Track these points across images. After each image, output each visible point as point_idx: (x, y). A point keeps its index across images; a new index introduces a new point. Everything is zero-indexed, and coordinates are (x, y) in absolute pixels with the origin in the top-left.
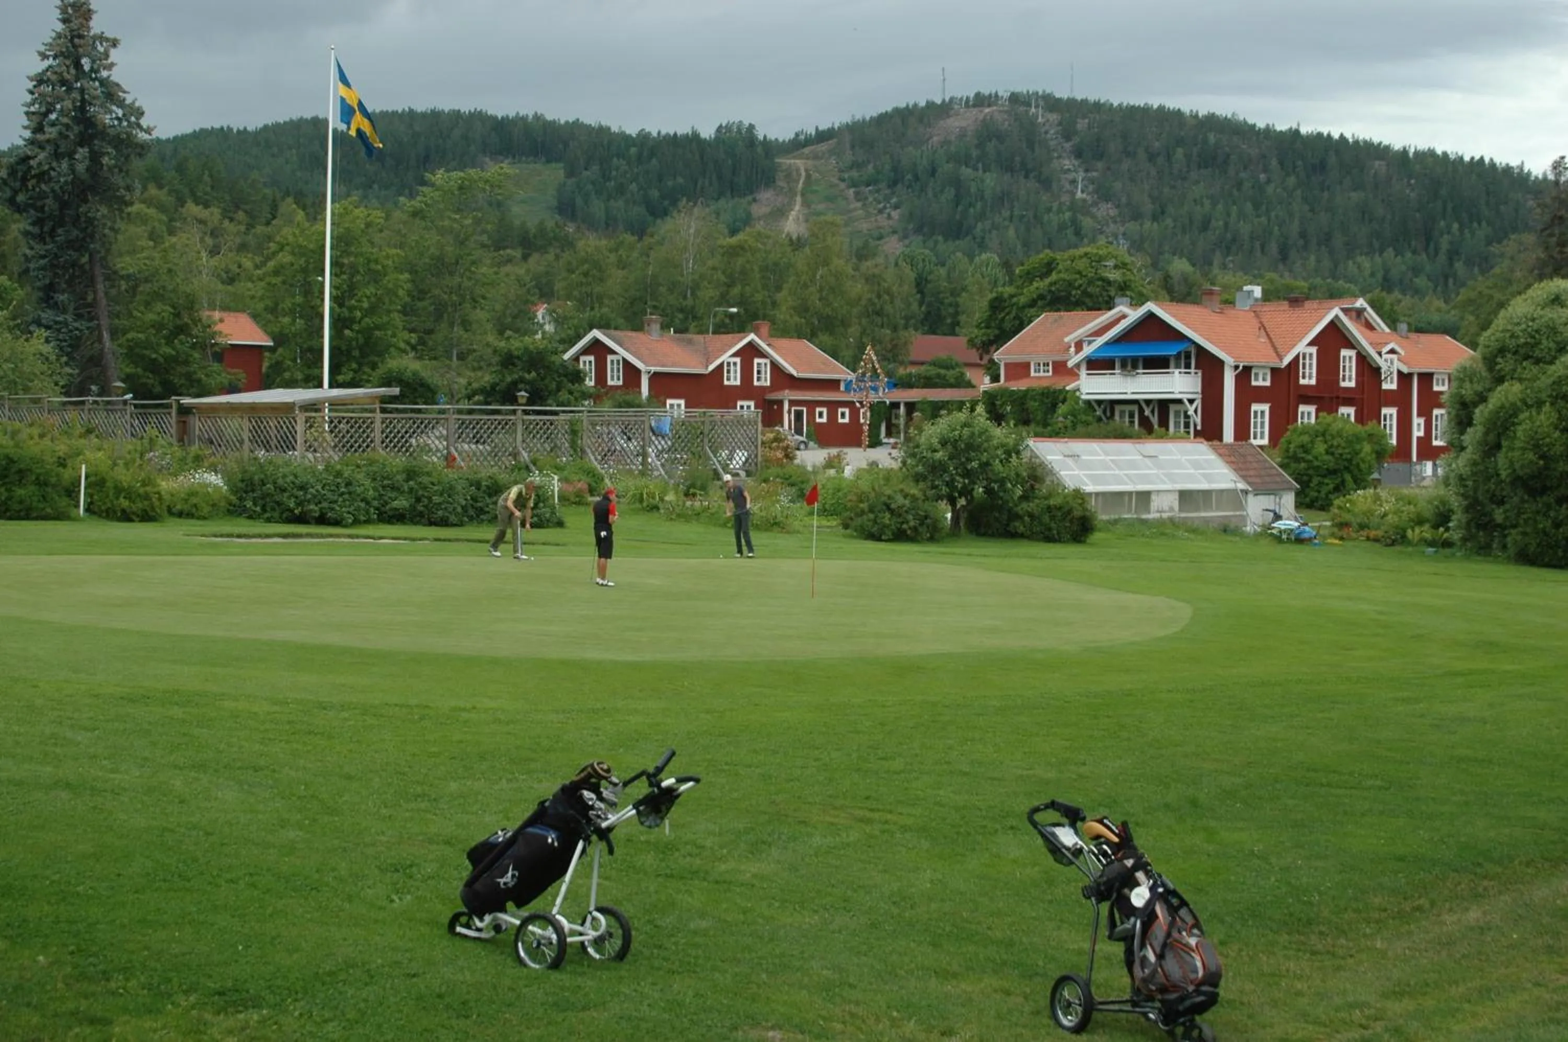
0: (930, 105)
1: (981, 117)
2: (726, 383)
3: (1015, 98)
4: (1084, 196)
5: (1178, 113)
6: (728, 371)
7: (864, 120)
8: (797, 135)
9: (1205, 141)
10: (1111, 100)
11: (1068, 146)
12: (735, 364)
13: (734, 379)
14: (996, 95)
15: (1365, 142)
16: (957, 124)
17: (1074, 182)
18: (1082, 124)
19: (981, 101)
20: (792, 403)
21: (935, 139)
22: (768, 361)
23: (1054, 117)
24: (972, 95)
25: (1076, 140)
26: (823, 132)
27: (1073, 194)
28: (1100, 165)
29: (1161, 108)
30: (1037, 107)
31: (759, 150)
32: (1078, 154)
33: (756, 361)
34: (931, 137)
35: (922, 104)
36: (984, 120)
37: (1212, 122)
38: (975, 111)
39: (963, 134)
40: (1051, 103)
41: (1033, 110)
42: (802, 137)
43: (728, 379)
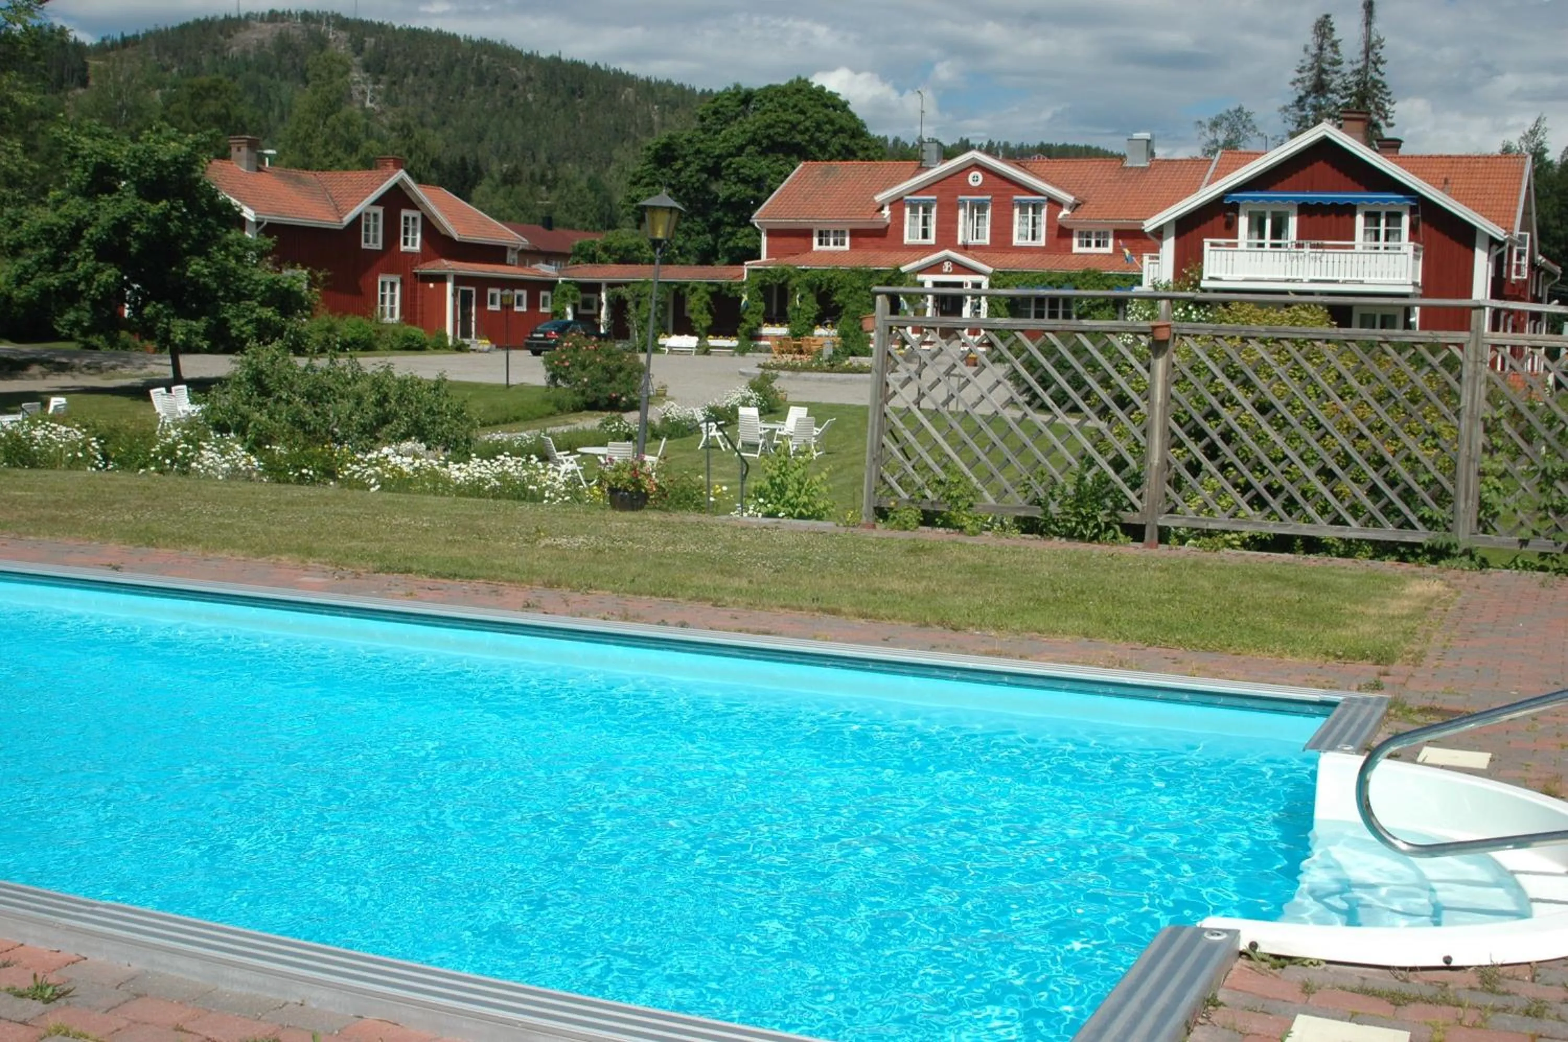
0: (227, 19)
1: (277, 31)
2: (364, 246)
3: (306, 16)
4: (373, 105)
5: (455, 37)
6: (367, 229)
7: (166, 29)
8: (103, 39)
9: (480, 61)
10: (394, 23)
11: (357, 60)
12: (376, 215)
13: (373, 241)
14: (289, 12)
15: (615, 71)
16: (255, 36)
17: (363, 93)
18: (370, 42)
19: (274, 16)
20: (460, 280)
21: (235, 49)
22: (417, 214)
23: (343, 35)
24: (267, 11)
25: (366, 55)
26: (128, 38)
27: (363, 104)
28: (384, 78)
29: (439, 32)
30: (328, 24)
31: (70, 51)
32: (367, 68)
33: (404, 213)
34: (230, 47)
35: (222, 17)
36: (280, 34)
37: (485, 47)
38: (270, 26)
39: (261, 44)
40: (342, 23)
41: (324, 28)
42: (108, 42)
43: (367, 241)
